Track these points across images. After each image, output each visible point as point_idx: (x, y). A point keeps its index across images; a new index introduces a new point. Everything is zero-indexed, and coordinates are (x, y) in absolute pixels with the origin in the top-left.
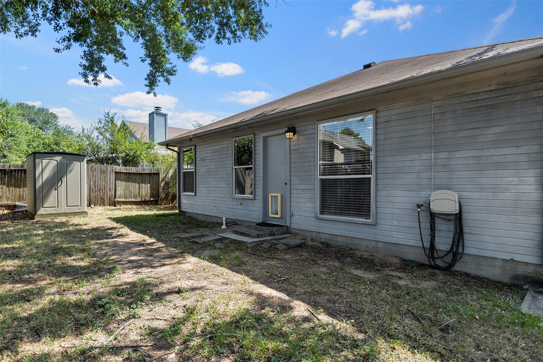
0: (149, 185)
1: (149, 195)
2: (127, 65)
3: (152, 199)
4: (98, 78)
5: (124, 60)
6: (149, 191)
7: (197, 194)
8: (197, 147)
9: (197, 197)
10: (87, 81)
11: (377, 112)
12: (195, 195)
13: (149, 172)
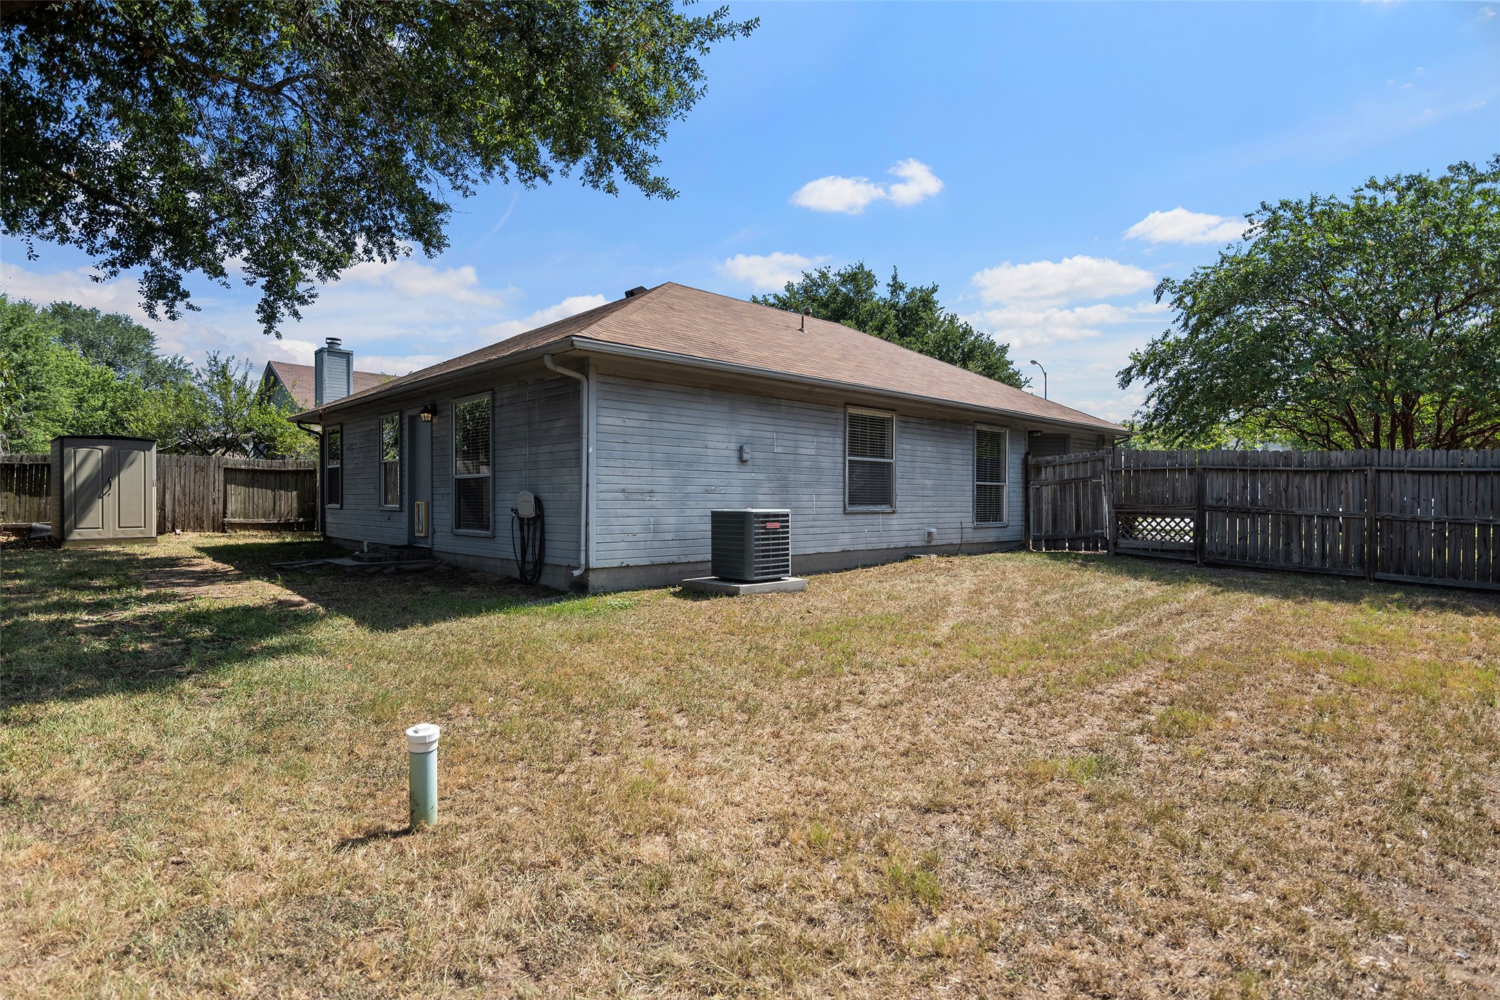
0: (295, 493)
1: (295, 512)
2: (228, 287)
3: (301, 520)
4: (175, 309)
5: (222, 279)
6: (295, 505)
7: (345, 507)
8: (344, 427)
9: (344, 511)
10: (154, 316)
11: (494, 393)
12: (342, 508)
13: (294, 468)
